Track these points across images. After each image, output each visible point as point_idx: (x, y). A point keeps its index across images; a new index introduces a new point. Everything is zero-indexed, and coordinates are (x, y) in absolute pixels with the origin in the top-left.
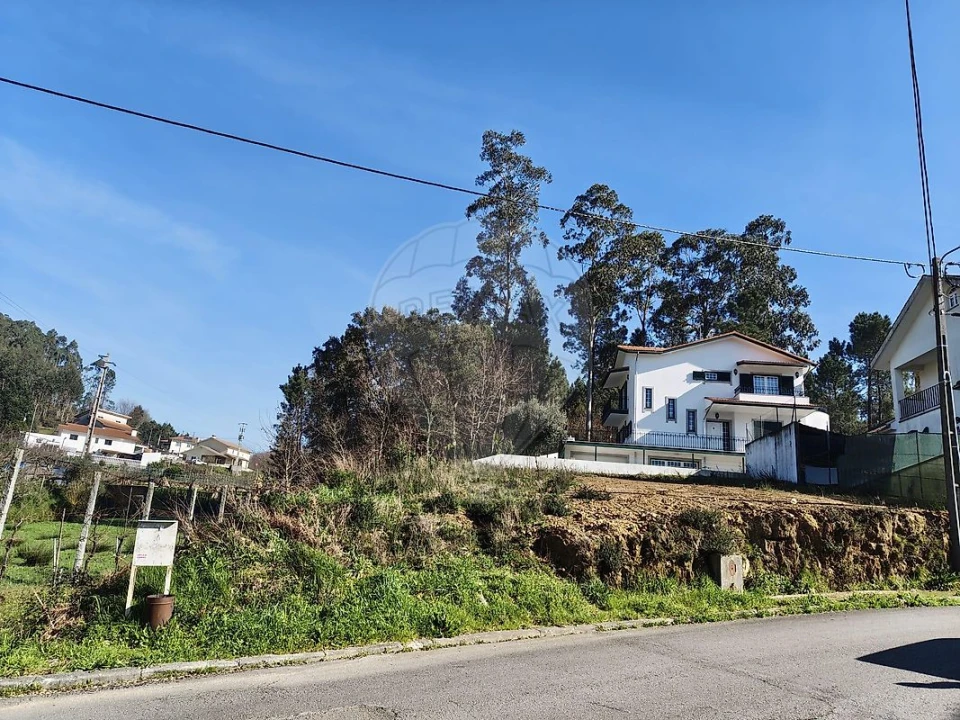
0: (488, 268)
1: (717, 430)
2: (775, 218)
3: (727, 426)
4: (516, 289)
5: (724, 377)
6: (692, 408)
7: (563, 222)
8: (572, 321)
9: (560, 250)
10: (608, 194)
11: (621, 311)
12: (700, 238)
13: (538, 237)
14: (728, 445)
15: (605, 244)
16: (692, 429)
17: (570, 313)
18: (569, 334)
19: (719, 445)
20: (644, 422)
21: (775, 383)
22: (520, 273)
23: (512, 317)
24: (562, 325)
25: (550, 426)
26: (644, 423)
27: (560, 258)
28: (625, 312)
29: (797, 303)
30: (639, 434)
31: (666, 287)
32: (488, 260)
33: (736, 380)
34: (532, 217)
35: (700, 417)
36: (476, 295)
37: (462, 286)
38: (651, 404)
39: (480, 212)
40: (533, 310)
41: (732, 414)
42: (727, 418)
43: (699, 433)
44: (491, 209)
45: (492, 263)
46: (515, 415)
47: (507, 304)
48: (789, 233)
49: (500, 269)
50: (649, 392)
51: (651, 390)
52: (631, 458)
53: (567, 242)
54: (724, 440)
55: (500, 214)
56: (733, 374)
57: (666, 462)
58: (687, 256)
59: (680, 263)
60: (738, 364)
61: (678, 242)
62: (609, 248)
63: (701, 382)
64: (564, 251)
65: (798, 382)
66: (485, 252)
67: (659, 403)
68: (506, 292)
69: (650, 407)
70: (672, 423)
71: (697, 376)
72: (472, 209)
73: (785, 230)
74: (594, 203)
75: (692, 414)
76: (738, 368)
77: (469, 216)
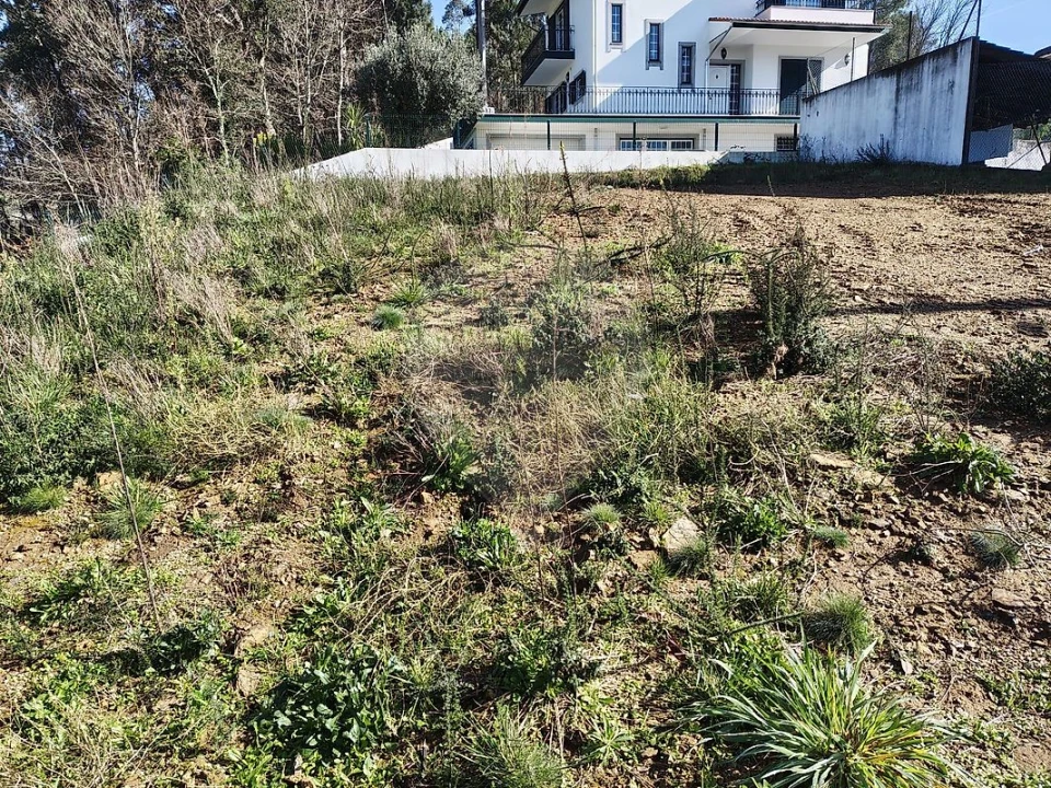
1: (724, 79)
3: (738, 70)
6: (687, 39)
14: (738, 105)
16: (687, 78)
19: (722, 105)
20: (609, 69)
25: (455, 85)
26: (610, 72)
30: (601, 95)
35: (701, 56)
38: (620, 36)
41: (748, 48)
42: (740, 57)
43: (698, 83)
46: (381, 65)
50: (618, 10)
51: (620, 6)
52: (589, 142)
54: (731, 96)
57: (645, 143)
67: (635, 33)
69: (620, 40)
70: (654, 69)
75: (687, 51)
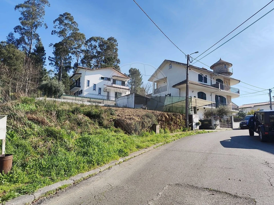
0: (23, 31)
1: (106, 94)
2: (115, 38)
3: (108, 93)
4: (34, 41)
5: (109, 79)
6: (100, 87)
7: (54, 22)
8: (53, 56)
9: (53, 31)
10: (71, 17)
11: (70, 56)
12: (98, 38)
13: (44, 25)
14: (108, 98)
15: (69, 33)
16: (100, 93)
17: (53, 53)
18: (51, 60)
19: (106, 98)
21: (121, 82)
22: (37, 36)
23: (32, 51)
24: (49, 57)
25: (59, 89)
26: (87, 90)
27: (52, 34)
28: (71, 57)
29: (117, 63)
30: (85, 94)
31: (86, 52)
32: (24, 28)
33: (112, 81)
34: (42, 17)
35: (102, 90)
36: (17, 40)
37: (11, 35)
38: (89, 85)
39: (20, 9)
40: (40, 50)
41: (110, 90)
42: (108, 91)
43: (102, 94)
44: (25, 9)
45: (25, 29)
46: (46, 85)
47: (30, 46)
48: (118, 43)
49: (28, 32)
50: (89, 81)
53: (55, 29)
54: (107, 96)
55: (29, 13)
56: (111, 79)
57: (92, 102)
58: (93, 43)
59: (91, 45)
60: (113, 76)
61: (92, 38)
62: (70, 34)
63: (103, 80)
64: (54, 32)
65: (126, 83)
66: (22, 25)
67: (91, 85)
68: (30, 41)
69: (89, 86)
70: (94, 91)
71: (102, 78)
72: (17, 7)
73: (117, 42)
74: (66, 18)
75: (100, 89)
76: (112, 77)
77: (15, 9)
